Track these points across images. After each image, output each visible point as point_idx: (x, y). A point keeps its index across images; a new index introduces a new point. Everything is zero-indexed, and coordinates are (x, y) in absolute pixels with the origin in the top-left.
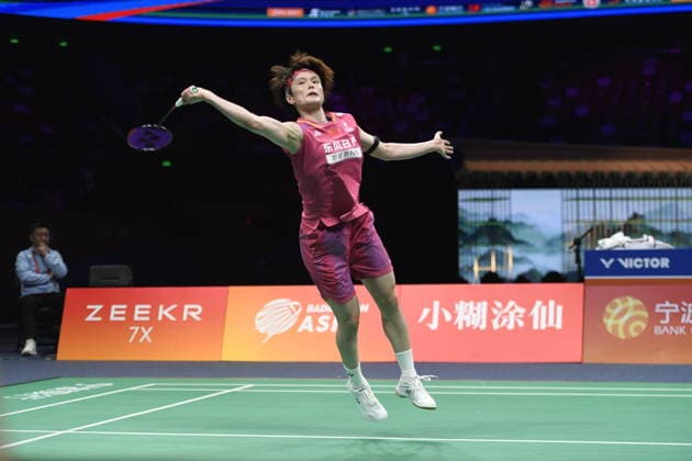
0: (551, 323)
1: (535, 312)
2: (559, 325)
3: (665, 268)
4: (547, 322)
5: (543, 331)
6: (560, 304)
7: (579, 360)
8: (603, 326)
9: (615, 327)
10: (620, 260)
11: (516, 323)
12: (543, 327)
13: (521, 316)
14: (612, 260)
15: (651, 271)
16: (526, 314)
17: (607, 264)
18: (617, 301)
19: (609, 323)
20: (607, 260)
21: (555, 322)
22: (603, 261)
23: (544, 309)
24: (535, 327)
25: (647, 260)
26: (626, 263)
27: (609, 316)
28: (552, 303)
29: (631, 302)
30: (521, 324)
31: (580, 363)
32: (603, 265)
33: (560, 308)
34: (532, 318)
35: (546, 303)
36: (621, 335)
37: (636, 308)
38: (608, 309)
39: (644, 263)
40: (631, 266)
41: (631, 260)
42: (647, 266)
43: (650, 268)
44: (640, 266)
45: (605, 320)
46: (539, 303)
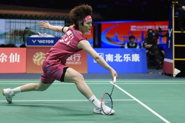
0: (16, 60)
1: (11, 57)
2: (18, 61)
3: (52, 44)
4: (15, 60)
5: (13, 63)
6: (19, 54)
7: (25, 72)
8: (33, 62)
9: (37, 62)
10: (38, 41)
11: (4, 60)
12: (13, 62)
13: (6, 58)
14: (36, 41)
15: (48, 44)
16: (8, 57)
17: (34, 42)
18: (37, 53)
19: (35, 60)
20: (34, 40)
21: (17, 60)
22: (33, 41)
23: (13, 56)
24: (11, 61)
25: (47, 41)
26: (40, 42)
27: (34, 58)
28: (16, 54)
29: (42, 54)
30: (6, 61)
31: (25, 73)
32: (33, 42)
33: (19, 56)
34: (10, 58)
35: (14, 54)
36: (39, 64)
37: (43, 56)
38: (34, 56)
39: (46, 42)
40: (42, 43)
41: (42, 40)
42: (47, 42)
43: (48, 43)
44: (44, 43)
45: (33, 60)
46: (12, 54)
